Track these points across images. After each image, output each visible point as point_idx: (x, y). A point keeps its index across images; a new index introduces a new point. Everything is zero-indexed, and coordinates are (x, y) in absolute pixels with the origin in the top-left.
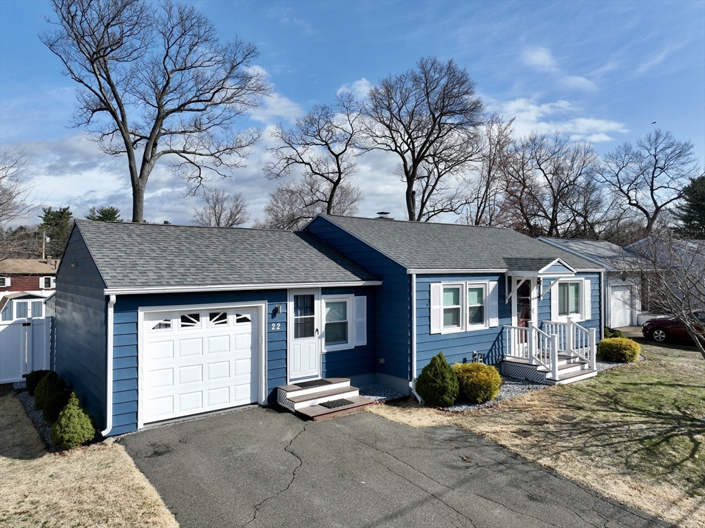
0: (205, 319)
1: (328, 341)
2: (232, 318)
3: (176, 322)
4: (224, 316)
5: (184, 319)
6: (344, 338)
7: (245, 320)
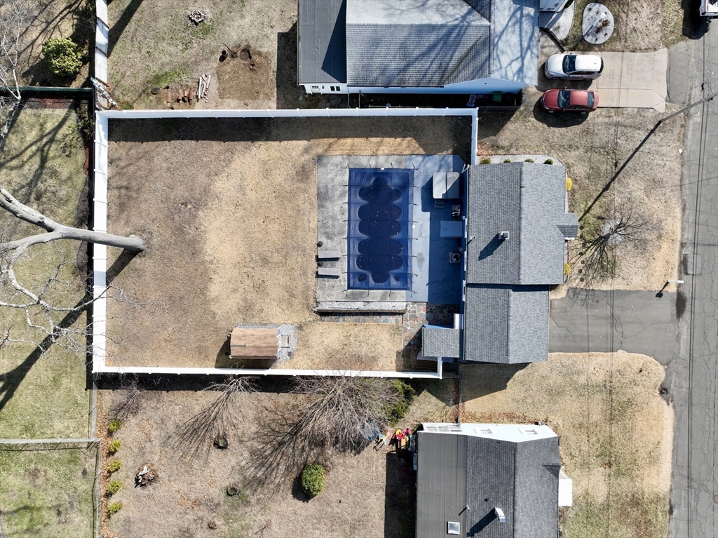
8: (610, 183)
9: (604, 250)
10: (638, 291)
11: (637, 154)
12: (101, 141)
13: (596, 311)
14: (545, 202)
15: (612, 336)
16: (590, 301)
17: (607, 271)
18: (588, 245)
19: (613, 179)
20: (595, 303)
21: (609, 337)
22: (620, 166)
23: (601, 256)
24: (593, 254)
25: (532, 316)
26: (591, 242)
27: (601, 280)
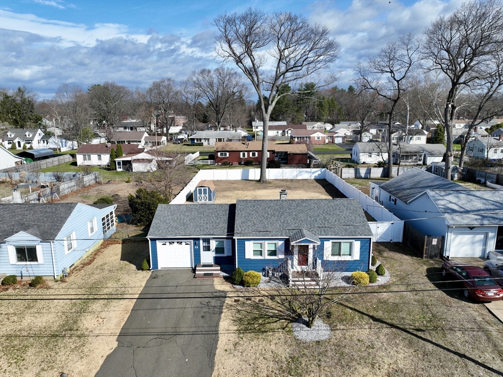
0: (176, 243)
1: (216, 253)
2: (184, 244)
3: (168, 244)
4: (181, 243)
5: (170, 243)
6: (223, 252)
7: (188, 244)
8: (385, 323)
9: (280, 319)
10: (212, 366)
11: (456, 357)
12: (313, 173)
13: (190, 316)
14: (325, 217)
15: (145, 334)
16: (205, 310)
17: (249, 324)
18: (287, 304)
19: (392, 326)
20: (203, 314)
21: (145, 331)
22: (419, 334)
23: (272, 317)
24: (273, 309)
25: (202, 222)
26: (290, 305)
27: (235, 319)
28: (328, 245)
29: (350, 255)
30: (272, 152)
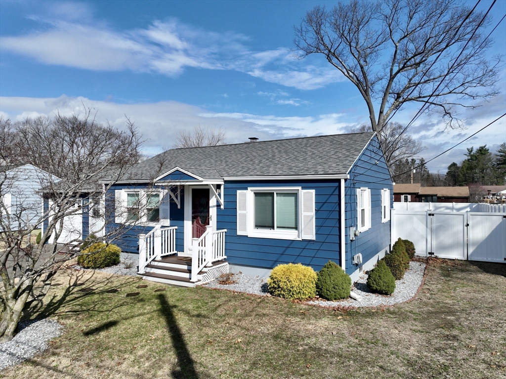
28: (247, 199)
29: (296, 228)
30: (414, 196)
